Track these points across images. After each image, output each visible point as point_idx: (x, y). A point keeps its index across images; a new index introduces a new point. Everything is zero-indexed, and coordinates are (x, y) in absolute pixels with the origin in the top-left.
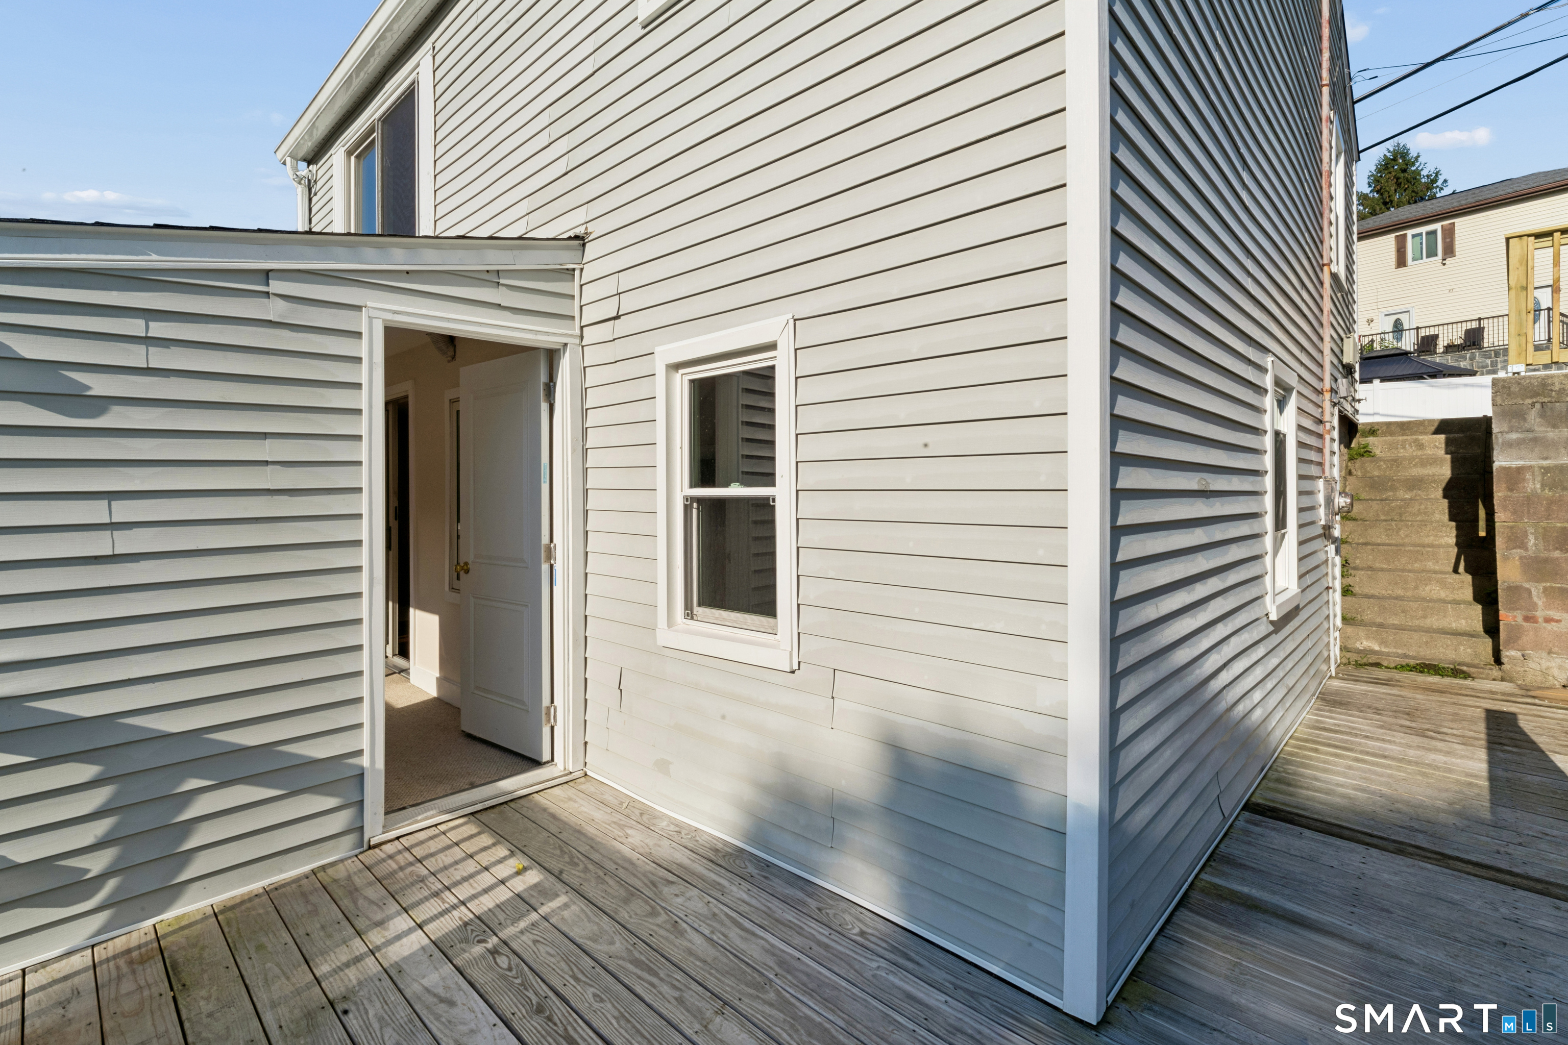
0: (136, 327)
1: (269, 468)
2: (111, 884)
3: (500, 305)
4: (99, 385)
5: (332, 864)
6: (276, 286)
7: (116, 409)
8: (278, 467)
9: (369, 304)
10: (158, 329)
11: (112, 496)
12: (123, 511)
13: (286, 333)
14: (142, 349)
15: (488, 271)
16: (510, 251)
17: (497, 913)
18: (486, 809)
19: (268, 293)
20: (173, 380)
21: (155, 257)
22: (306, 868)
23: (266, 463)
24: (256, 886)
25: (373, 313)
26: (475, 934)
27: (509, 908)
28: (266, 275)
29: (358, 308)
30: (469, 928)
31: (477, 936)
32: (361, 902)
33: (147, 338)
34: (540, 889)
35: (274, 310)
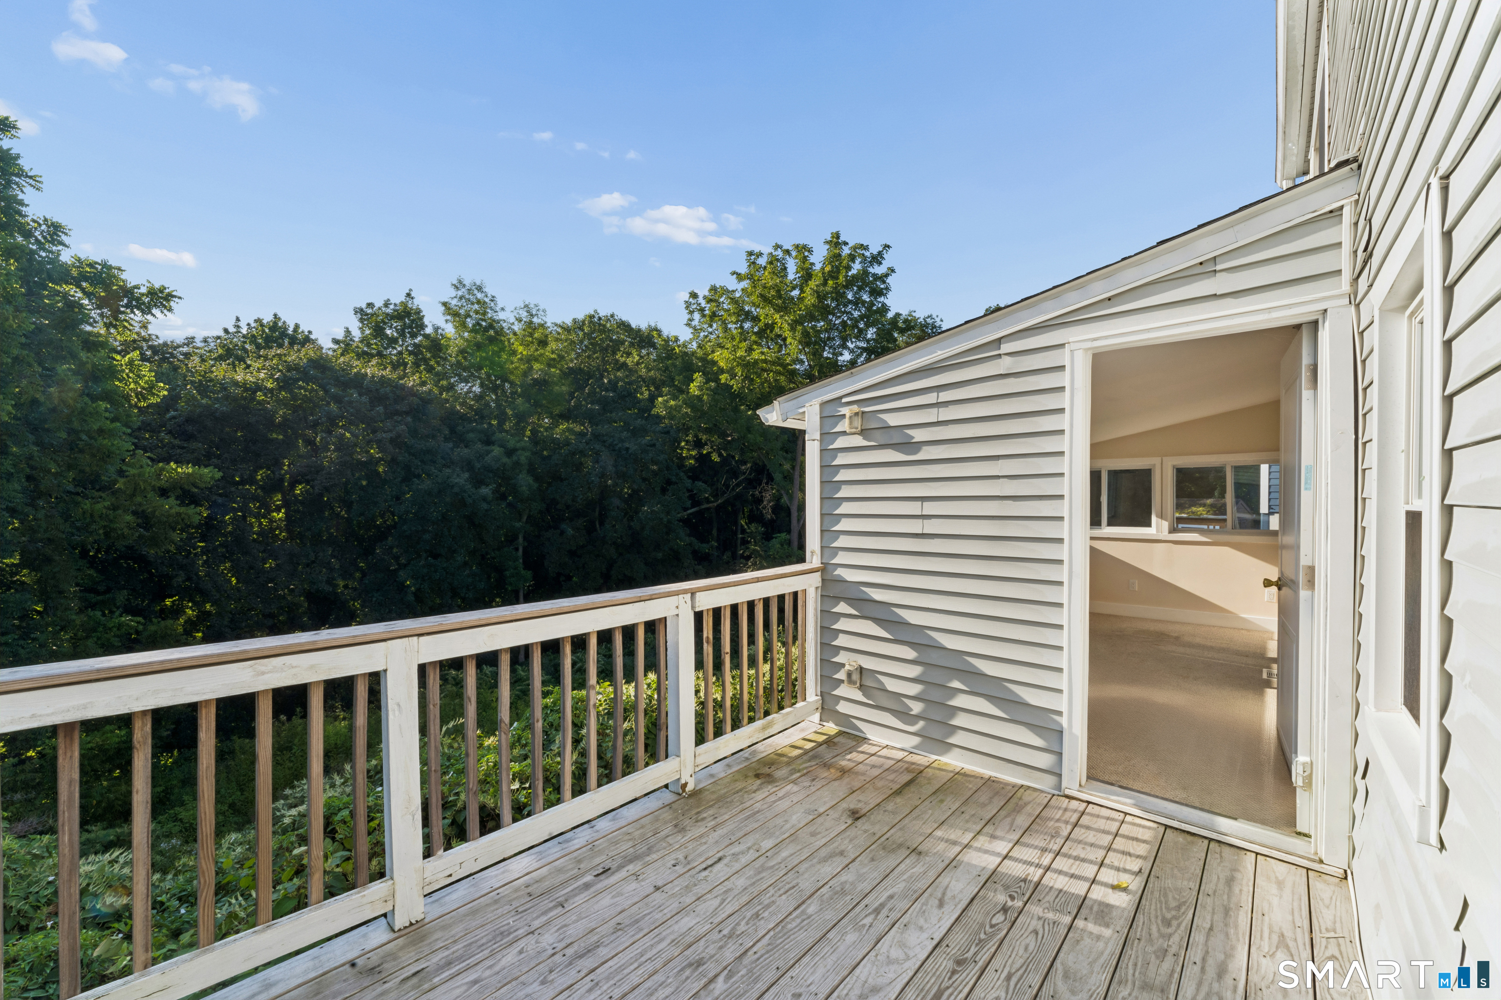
0: (931, 398)
1: (1002, 480)
2: (921, 724)
3: (1215, 295)
4: (919, 435)
5: (1035, 790)
6: (1006, 348)
7: (925, 448)
8: (1006, 480)
9: (1071, 340)
10: (945, 396)
11: (923, 499)
12: (930, 508)
13: (1011, 380)
14: (935, 410)
15: (1201, 263)
16: (1231, 229)
17: (1051, 894)
18: (1184, 831)
19: (1000, 355)
20: (951, 426)
21: (940, 352)
22: (1020, 782)
23: (998, 477)
24: (987, 772)
25: (1073, 346)
26: (1018, 890)
27: (1063, 899)
28: (999, 341)
29: (1062, 346)
30: (1022, 884)
31: (1017, 892)
32: (1009, 820)
33: (938, 403)
34: (1105, 910)
35: (1005, 365)
